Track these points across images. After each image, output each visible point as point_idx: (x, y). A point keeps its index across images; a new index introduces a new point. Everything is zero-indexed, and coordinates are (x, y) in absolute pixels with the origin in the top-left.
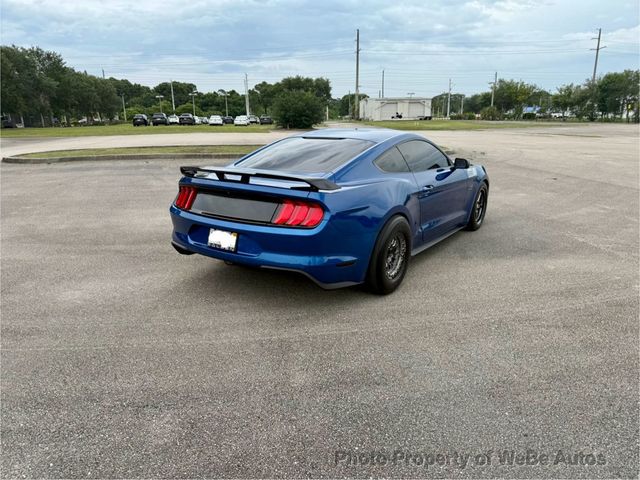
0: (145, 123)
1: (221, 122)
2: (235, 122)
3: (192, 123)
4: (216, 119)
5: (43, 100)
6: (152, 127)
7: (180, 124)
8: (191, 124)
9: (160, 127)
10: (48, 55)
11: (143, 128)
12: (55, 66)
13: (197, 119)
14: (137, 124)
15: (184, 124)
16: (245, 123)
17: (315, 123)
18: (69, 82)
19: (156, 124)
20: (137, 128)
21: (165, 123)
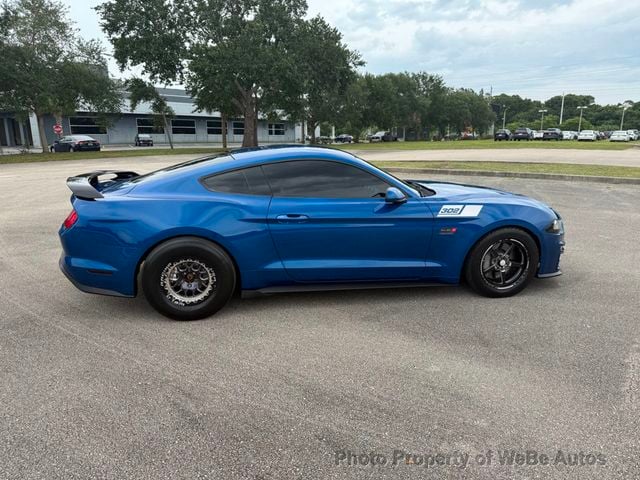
0: (506, 137)
1: (593, 137)
3: (559, 138)
4: (589, 134)
5: (416, 118)
6: (513, 142)
7: (543, 139)
8: (557, 140)
9: (522, 142)
10: (431, 78)
11: (504, 142)
12: (436, 87)
13: (567, 134)
14: (497, 138)
15: (549, 140)
16: (626, 138)
18: (443, 101)
19: (519, 139)
20: (498, 142)
21: (527, 138)
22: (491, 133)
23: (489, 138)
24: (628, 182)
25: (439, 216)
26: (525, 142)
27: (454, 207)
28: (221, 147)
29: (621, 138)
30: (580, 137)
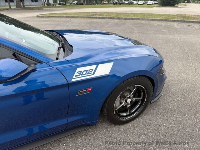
0: (116, 3)
1: (142, 3)
2: (148, 3)
3: (132, 3)
6: (119, 5)
7: (128, 4)
9: (121, 5)
11: (116, 5)
13: (135, 2)
14: (114, 4)
15: (129, 4)
16: (152, 4)
17: (177, 4)
19: (120, 4)
20: (114, 5)
21: (123, 3)
22: (112, 2)
23: (111, 4)
24: (162, 20)
25: (73, 80)
26: (122, 5)
27: (88, 68)
28: (9, 8)
29: (150, 4)
30: (139, 3)
